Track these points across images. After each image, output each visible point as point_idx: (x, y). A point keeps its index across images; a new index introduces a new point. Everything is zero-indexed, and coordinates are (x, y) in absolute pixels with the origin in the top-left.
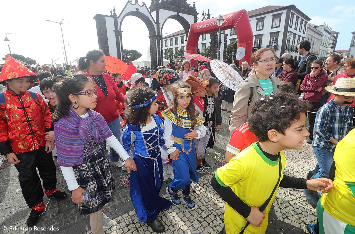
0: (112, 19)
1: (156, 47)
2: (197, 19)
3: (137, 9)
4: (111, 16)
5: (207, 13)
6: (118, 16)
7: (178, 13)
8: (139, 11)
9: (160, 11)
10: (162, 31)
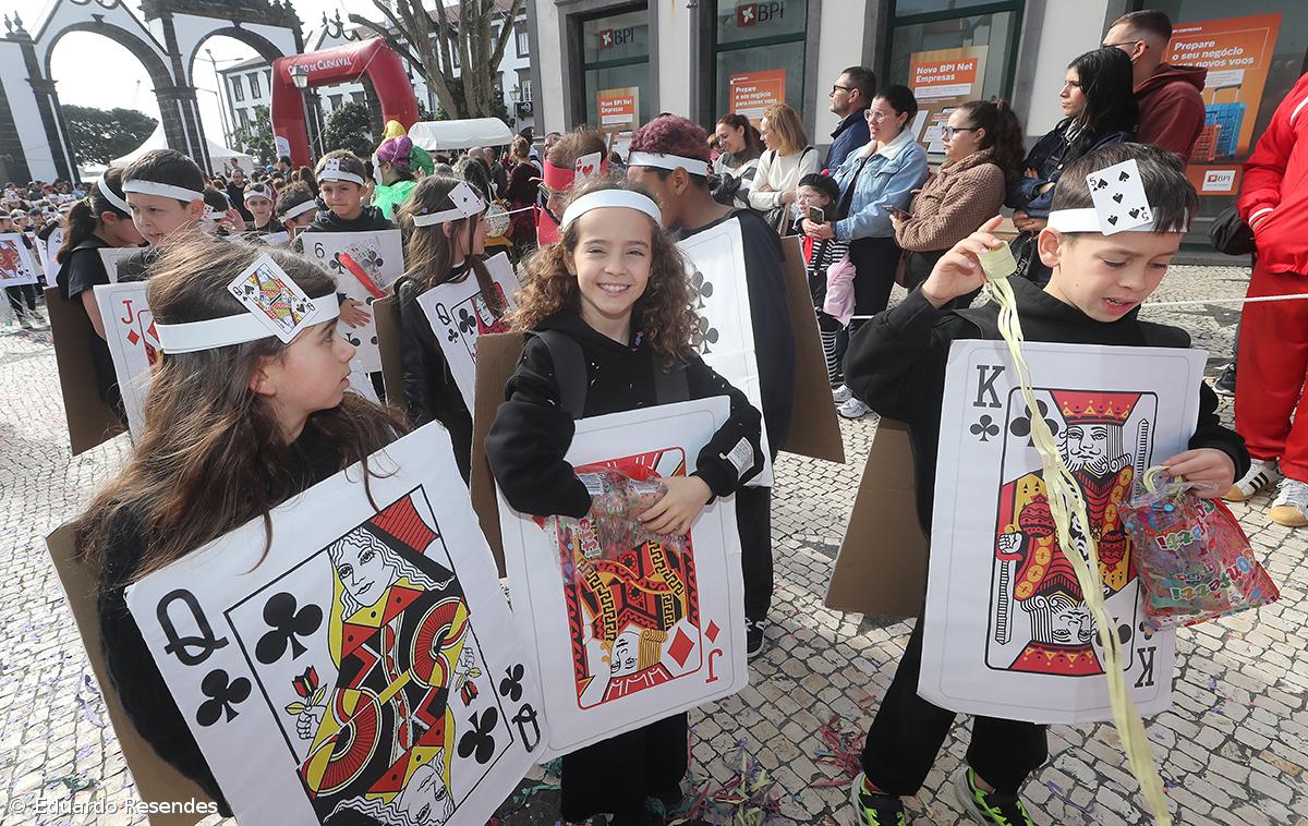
0: (16, 48)
1: (180, 121)
2: (304, 37)
3: (98, 18)
4: (11, 38)
5: (336, 21)
6: (33, 39)
7: (237, 22)
8: (104, 21)
9: (173, 20)
10: (193, 75)
